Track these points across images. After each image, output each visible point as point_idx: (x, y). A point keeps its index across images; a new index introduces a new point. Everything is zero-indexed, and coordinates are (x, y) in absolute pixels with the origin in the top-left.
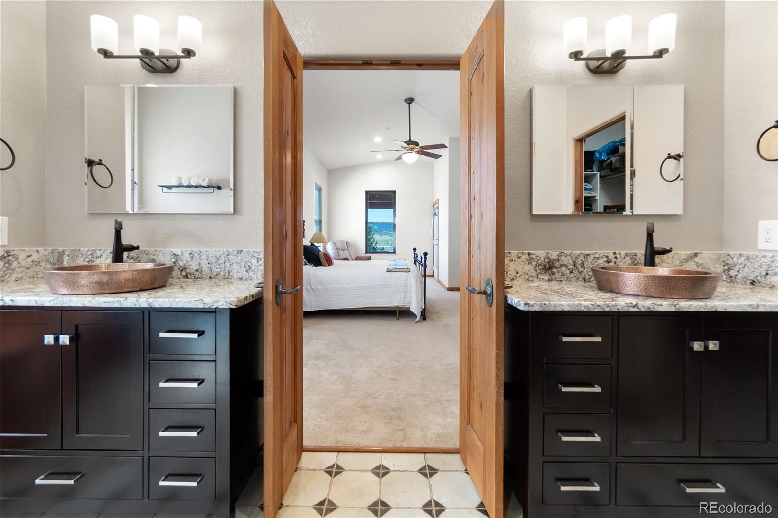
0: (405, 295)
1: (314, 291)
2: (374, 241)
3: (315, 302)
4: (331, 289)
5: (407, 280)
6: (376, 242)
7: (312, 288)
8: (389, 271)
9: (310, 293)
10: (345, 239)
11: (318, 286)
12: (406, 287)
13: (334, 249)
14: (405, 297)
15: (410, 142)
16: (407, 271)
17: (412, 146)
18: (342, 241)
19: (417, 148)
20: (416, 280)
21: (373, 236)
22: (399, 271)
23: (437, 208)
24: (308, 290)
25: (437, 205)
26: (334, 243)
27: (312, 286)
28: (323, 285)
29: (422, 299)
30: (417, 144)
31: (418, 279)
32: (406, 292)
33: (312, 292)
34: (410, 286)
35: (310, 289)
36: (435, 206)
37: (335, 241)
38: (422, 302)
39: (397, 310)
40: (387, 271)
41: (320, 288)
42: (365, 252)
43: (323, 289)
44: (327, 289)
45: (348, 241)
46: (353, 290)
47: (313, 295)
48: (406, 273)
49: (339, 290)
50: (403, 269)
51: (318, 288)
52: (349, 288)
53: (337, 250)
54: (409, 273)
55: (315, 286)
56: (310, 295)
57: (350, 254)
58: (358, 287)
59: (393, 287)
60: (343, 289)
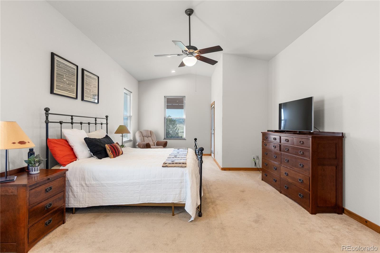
0: (181, 191)
1: (88, 186)
2: (177, 128)
3: (89, 198)
4: (106, 185)
5: (182, 175)
6: (178, 129)
7: (86, 184)
8: (165, 165)
9: (84, 189)
10: (150, 129)
11: (93, 182)
12: (181, 183)
13: (140, 136)
14: (180, 194)
15: (190, 47)
16: (183, 165)
17: (191, 51)
18: (147, 131)
19: (196, 53)
20: (192, 175)
21: (176, 126)
22: (175, 167)
23: (214, 107)
24: (82, 186)
25: (213, 106)
26: (141, 132)
27: (86, 182)
28: (98, 181)
29: (197, 195)
30: (195, 49)
31: (194, 176)
32: (181, 188)
33: (86, 188)
34: (186, 182)
35: (84, 185)
36: (212, 107)
37: (142, 131)
38: (197, 198)
39: (173, 206)
40: (163, 166)
41: (94, 184)
42: (164, 139)
43: (97, 185)
44: (102, 185)
45: (152, 130)
46: (127, 186)
47: (87, 191)
48: (182, 168)
49: (114, 185)
50: (179, 163)
51: (92, 184)
52: (123, 184)
53: (143, 137)
54: (185, 168)
55: (89, 181)
56: (84, 191)
57: (152, 140)
58: (132, 183)
59: (169, 183)
60: (117, 185)
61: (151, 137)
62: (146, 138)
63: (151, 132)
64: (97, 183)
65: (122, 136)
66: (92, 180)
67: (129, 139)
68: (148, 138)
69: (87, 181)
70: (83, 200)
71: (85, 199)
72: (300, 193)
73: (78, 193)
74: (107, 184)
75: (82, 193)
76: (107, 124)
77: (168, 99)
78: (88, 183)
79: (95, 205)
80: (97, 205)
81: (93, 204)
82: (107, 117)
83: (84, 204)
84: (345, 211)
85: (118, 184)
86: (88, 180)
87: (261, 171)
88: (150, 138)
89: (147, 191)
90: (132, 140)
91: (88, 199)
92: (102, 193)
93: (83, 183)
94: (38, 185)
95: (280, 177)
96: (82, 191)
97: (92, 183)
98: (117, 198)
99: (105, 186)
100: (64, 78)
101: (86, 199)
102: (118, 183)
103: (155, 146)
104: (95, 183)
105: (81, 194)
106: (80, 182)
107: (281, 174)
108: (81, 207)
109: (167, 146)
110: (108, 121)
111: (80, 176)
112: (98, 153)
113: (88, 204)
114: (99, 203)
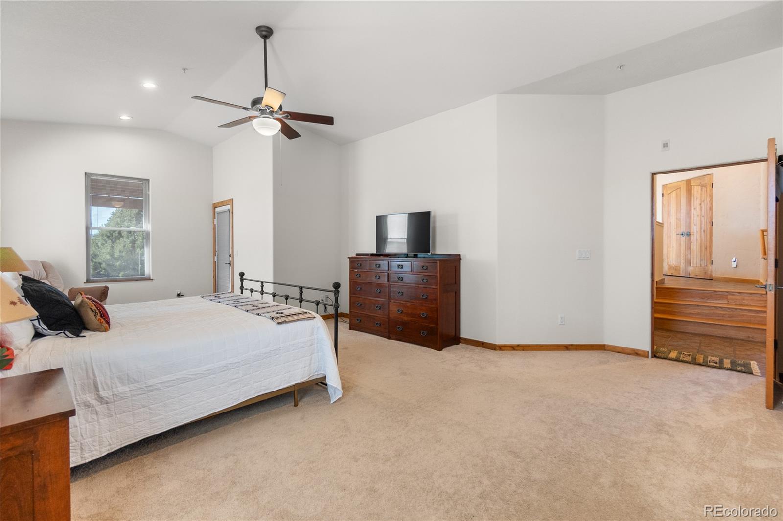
0: (311, 359)
1: (107, 403)
4: (159, 386)
5: (312, 332)
7: (100, 398)
8: (282, 321)
10: (42, 258)
11: (122, 389)
12: (312, 345)
14: (310, 363)
16: (310, 317)
18: (34, 262)
22: (298, 320)
23: (230, 211)
25: (228, 207)
27: (100, 393)
28: (136, 381)
32: (312, 354)
33: (100, 408)
35: (94, 402)
36: (219, 209)
39: (296, 389)
40: (279, 323)
41: (127, 391)
42: (87, 281)
43: (135, 393)
44: (149, 388)
45: (46, 261)
46: (214, 376)
47: (105, 416)
48: (310, 319)
49: (181, 382)
50: (293, 315)
51: (121, 393)
52: (205, 373)
54: (315, 319)
55: (109, 389)
56: (95, 417)
58: (225, 366)
59: (293, 350)
60: (190, 378)
63: (45, 266)
64: (134, 388)
66: (119, 384)
69: (104, 390)
70: (94, 441)
71: (99, 437)
72: (422, 332)
73: (78, 428)
74: (161, 383)
75: (87, 425)
77: (94, 181)
78: (107, 395)
79: (128, 442)
80: (135, 439)
81: (125, 442)
83: (96, 450)
84: (461, 340)
85: (190, 376)
86: (105, 387)
87: (348, 320)
89: (254, 374)
91: (109, 433)
92: (150, 409)
93: (89, 399)
95: (389, 318)
96: (89, 420)
97: (120, 391)
98: (190, 407)
99: (158, 389)
101: (103, 435)
102: (192, 375)
104: (128, 389)
105: (86, 427)
106: (78, 397)
107: (390, 312)
108: (87, 461)
109: (107, 299)
111: (77, 383)
113: (110, 445)
114: (142, 432)
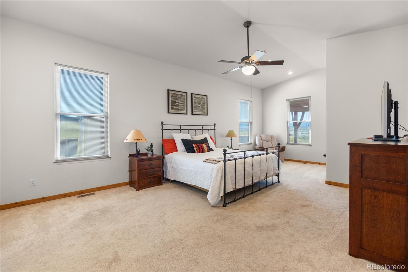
8: (205, 161)
10: (271, 134)
13: (259, 140)
16: (215, 162)
18: (268, 135)
26: (261, 137)
40: (203, 161)
42: (286, 144)
45: (273, 135)
53: (262, 141)
57: (272, 144)
61: (271, 141)
62: (265, 142)
63: (271, 137)
65: (231, 139)
67: (249, 142)
68: (268, 142)
76: (215, 130)
77: (291, 102)
82: (215, 124)
88: (270, 143)
89: (195, 177)
90: (253, 143)
92: (178, 173)
94: (144, 161)
98: (183, 178)
100: (177, 103)
103: (274, 150)
110: (215, 127)
112: (189, 149)
113: (173, 178)
114: (177, 179)
